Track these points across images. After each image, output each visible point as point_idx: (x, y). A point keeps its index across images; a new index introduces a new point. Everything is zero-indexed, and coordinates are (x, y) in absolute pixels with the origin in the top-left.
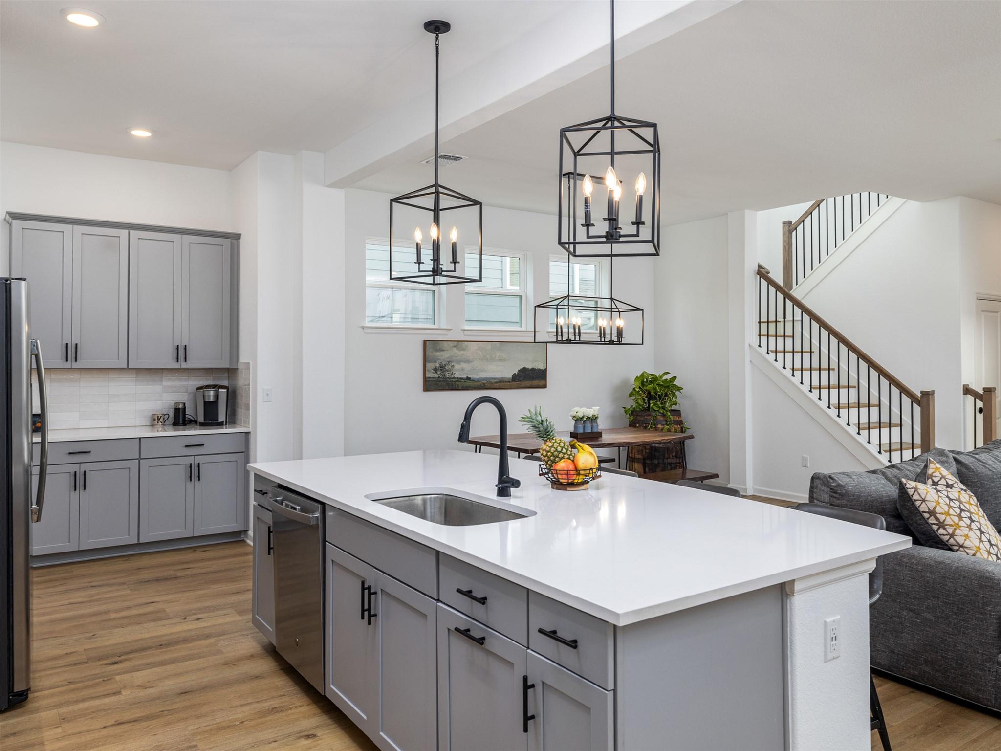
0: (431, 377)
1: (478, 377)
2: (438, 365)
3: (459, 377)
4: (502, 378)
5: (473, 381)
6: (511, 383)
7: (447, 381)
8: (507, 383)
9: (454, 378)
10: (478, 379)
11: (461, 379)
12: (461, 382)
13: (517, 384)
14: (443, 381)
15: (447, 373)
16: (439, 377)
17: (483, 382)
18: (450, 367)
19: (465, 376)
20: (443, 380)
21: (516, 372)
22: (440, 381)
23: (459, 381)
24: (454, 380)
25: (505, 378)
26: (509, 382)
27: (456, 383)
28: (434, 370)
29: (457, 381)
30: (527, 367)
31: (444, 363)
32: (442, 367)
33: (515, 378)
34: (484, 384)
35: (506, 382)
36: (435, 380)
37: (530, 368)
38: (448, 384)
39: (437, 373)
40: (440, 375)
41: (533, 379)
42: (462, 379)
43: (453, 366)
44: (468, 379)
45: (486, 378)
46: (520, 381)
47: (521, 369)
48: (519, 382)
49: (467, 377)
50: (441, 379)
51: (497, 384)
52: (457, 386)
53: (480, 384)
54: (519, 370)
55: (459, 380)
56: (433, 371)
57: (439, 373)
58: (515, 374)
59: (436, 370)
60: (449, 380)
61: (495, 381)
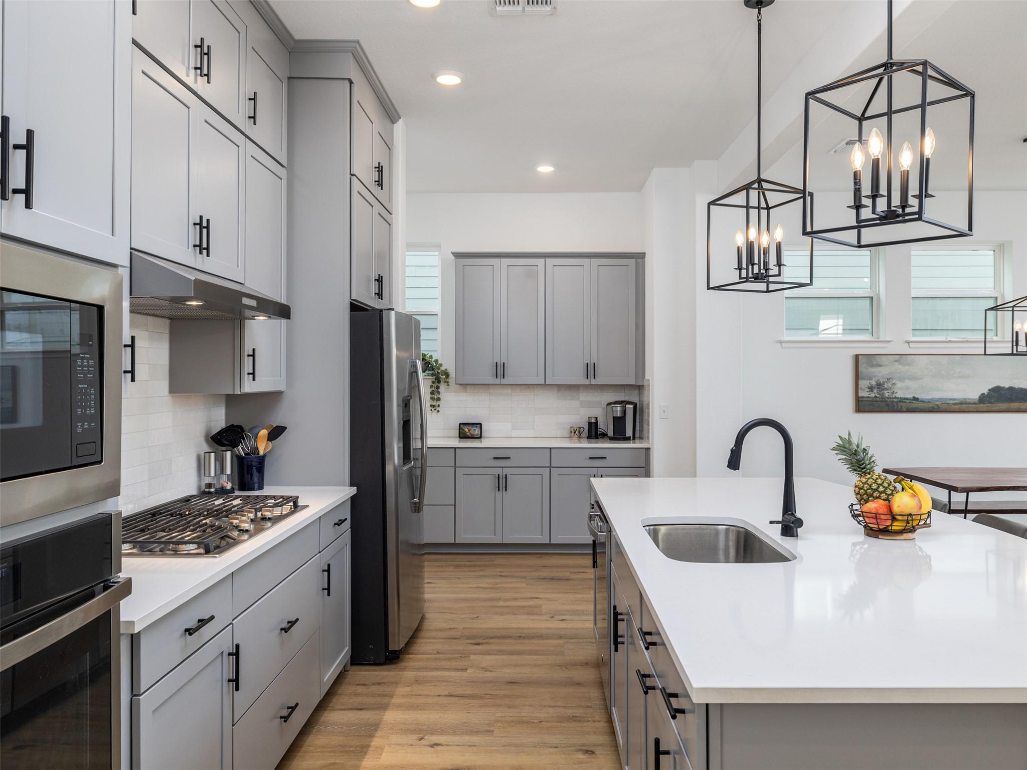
0: (865, 396)
1: (930, 398)
2: (874, 383)
3: (903, 396)
4: (965, 399)
5: (922, 401)
6: (977, 405)
7: (886, 401)
8: (971, 405)
9: (895, 398)
10: (929, 399)
11: (904, 399)
12: (905, 402)
13: (986, 406)
14: (880, 401)
15: (886, 392)
16: (875, 397)
17: (936, 403)
18: (890, 385)
19: (911, 396)
20: (881, 399)
21: (986, 391)
22: (877, 401)
23: (902, 402)
24: (895, 400)
25: (969, 399)
26: (974, 404)
27: (898, 403)
28: (869, 388)
29: (900, 401)
30: (1000, 385)
31: (882, 381)
32: (879, 385)
33: (983, 399)
34: (937, 405)
35: (970, 403)
36: (869, 399)
37: (1007, 386)
38: (887, 405)
39: (872, 392)
40: (876, 395)
41: (1010, 400)
42: (907, 399)
43: (894, 384)
44: (915, 399)
45: (940, 399)
46: (991, 403)
47: (992, 388)
48: (989, 405)
49: (914, 397)
50: (878, 399)
51: (957, 406)
52: (899, 407)
53: (932, 406)
54: (989, 390)
55: (902, 400)
56: (867, 390)
57: (875, 391)
58: (983, 394)
59: (871, 389)
60: (889, 400)
61: (954, 402)
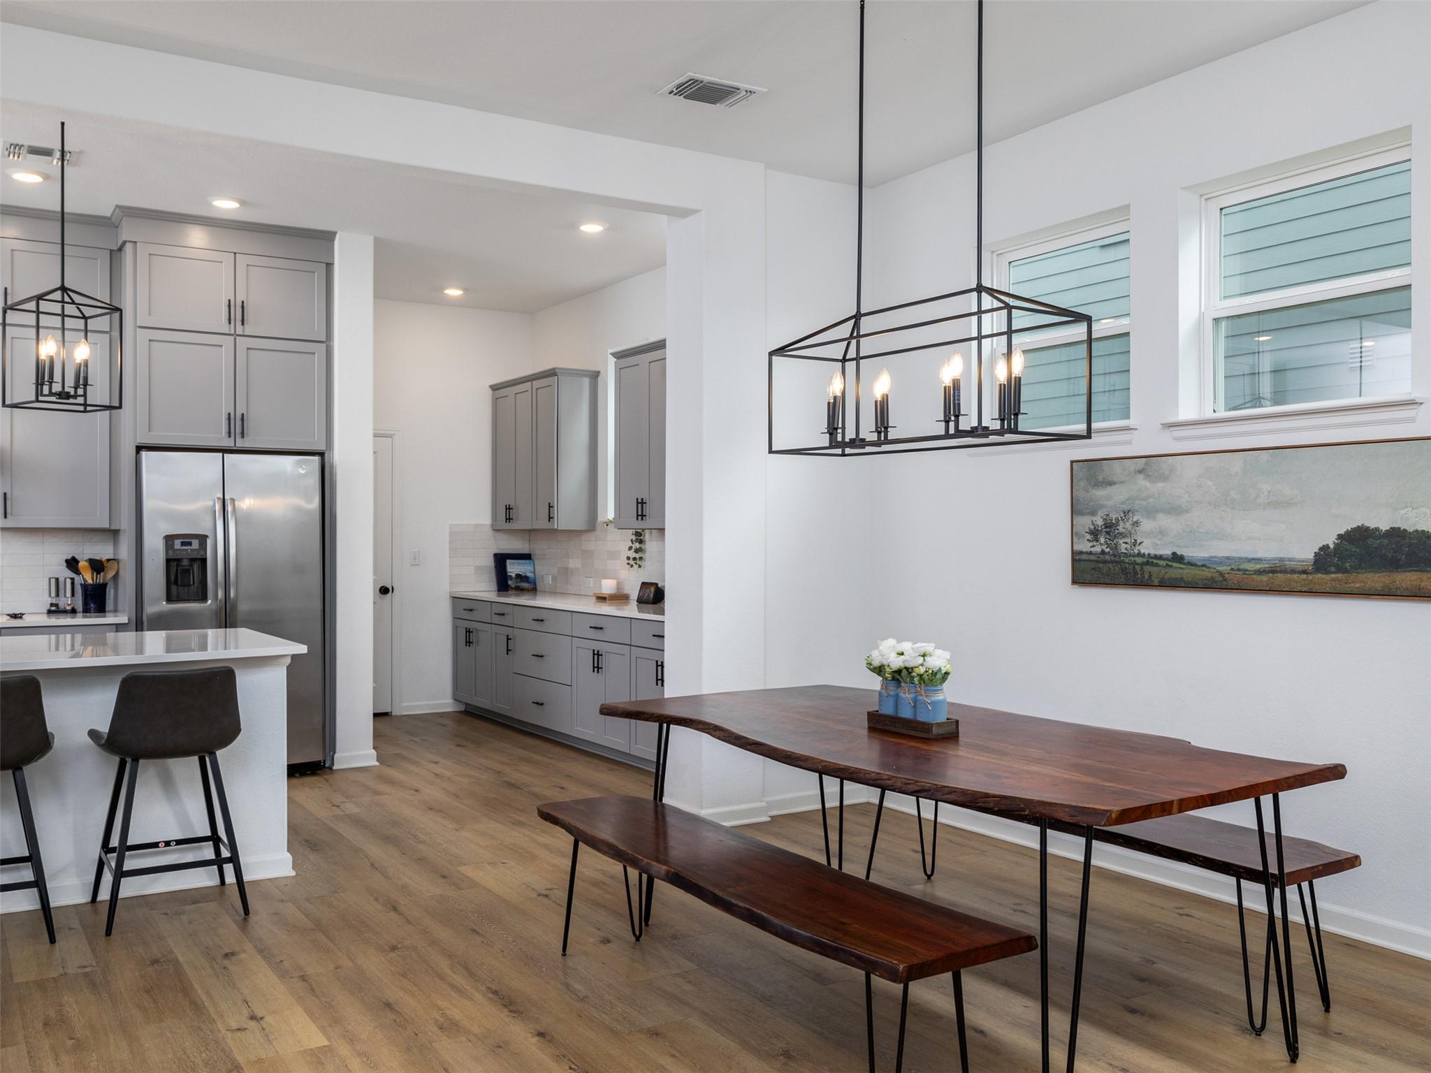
0: (1084, 550)
1: (1207, 555)
2: (1100, 522)
3: (1153, 552)
4: (1281, 560)
5: (1191, 564)
6: (1310, 577)
7: (1123, 562)
8: (1295, 576)
9: (1139, 555)
10: (1204, 559)
11: (1156, 557)
12: (1157, 565)
13: (1334, 580)
14: (1112, 562)
15: (1121, 541)
16: (1103, 552)
17: (1220, 568)
18: (1128, 525)
19: (1167, 552)
20: (1112, 558)
21: (1331, 541)
22: (1105, 562)
23: (1153, 564)
24: (1139, 560)
25: (1290, 560)
26: (1304, 572)
27: (1144, 567)
28: (1091, 533)
29: (1147, 563)
30: (1367, 524)
31: (1114, 516)
32: (1110, 526)
33: (1325, 560)
34: (1221, 574)
35: (1293, 571)
36: (1092, 557)
37: (1384, 527)
38: (1124, 571)
39: (1097, 541)
40: (1104, 547)
41: (1394, 565)
42: (1160, 557)
43: (1136, 524)
44: (1177, 558)
45: (1228, 558)
46: (1345, 571)
47: (1348, 533)
48: (1340, 575)
49: (1174, 554)
50: (1107, 557)
51: (1264, 578)
52: (1146, 576)
53: (1209, 575)
54: (1340, 537)
55: (1153, 560)
56: (1088, 537)
57: (1102, 540)
58: (1325, 548)
59: (1095, 534)
60: (1127, 560)
61: (1258, 567)
